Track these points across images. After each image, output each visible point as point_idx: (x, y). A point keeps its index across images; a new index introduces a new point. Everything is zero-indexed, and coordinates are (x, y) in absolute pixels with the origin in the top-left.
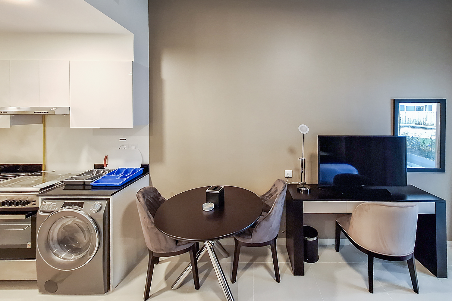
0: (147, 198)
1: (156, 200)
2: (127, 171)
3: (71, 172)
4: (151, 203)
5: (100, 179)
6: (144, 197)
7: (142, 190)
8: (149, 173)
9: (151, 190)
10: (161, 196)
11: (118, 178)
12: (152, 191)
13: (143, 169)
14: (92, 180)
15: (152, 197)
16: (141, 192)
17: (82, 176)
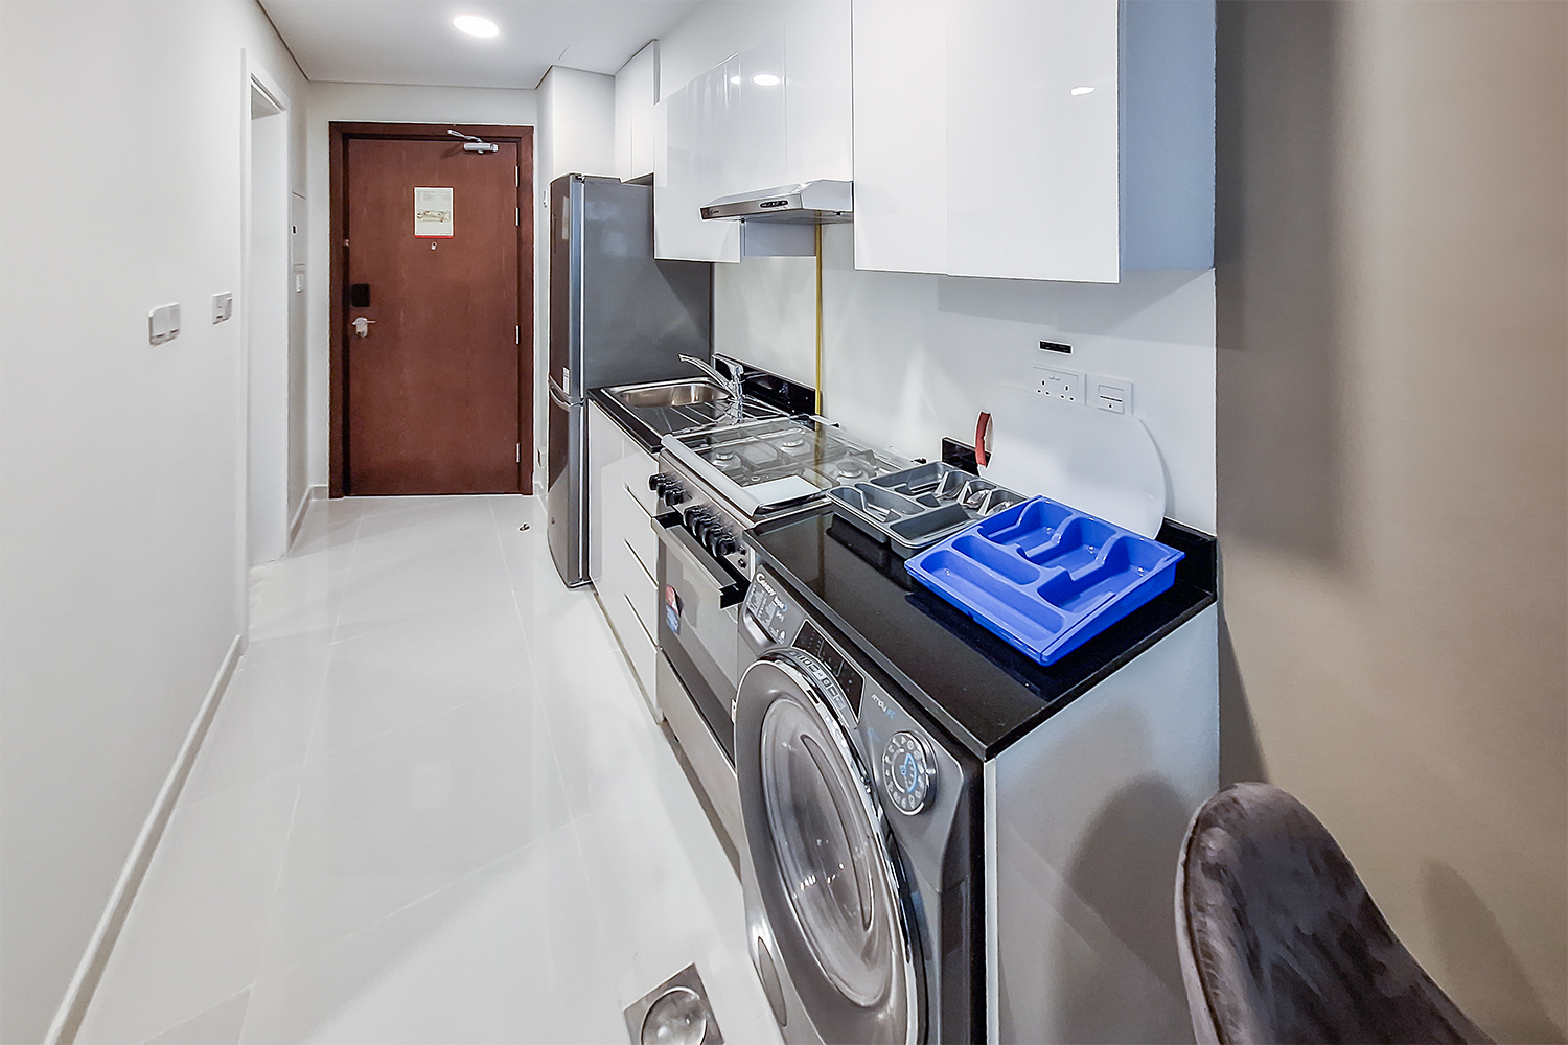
0: (1274, 949)
2: (1076, 532)
5: (949, 546)
10: (1388, 936)
11: (1032, 592)
13: (1178, 563)
17: (890, 490)
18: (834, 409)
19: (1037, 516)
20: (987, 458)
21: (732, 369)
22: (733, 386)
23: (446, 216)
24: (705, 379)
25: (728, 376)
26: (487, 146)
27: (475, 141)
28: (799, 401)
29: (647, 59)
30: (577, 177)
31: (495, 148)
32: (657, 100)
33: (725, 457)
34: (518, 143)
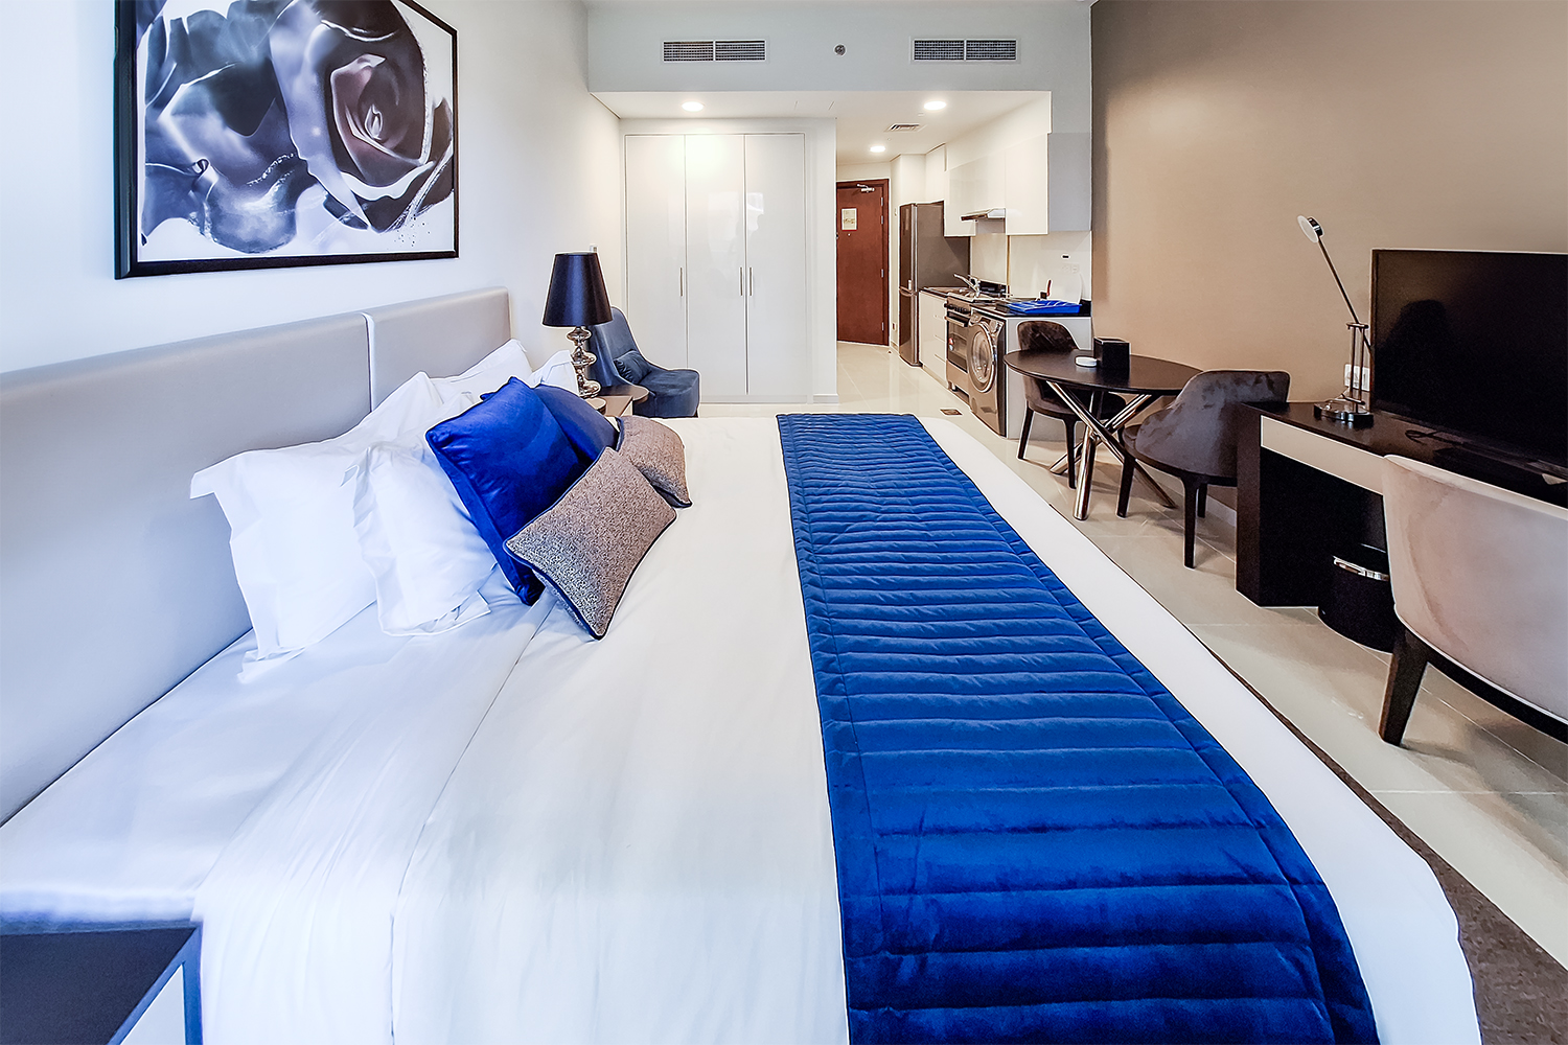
0: (1043, 335)
5: (1021, 303)
6: (1035, 330)
8: (1090, 316)
13: (1081, 307)
19: (1053, 303)
20: (1050, 296)
21: (976, 281)
22: (976, 287)
23: (854, 221)
26: (871, 189)
27: (866, 188)
29: (942, 151)
30: (914, 204)
32: (945, 170)
34: (882, 186)
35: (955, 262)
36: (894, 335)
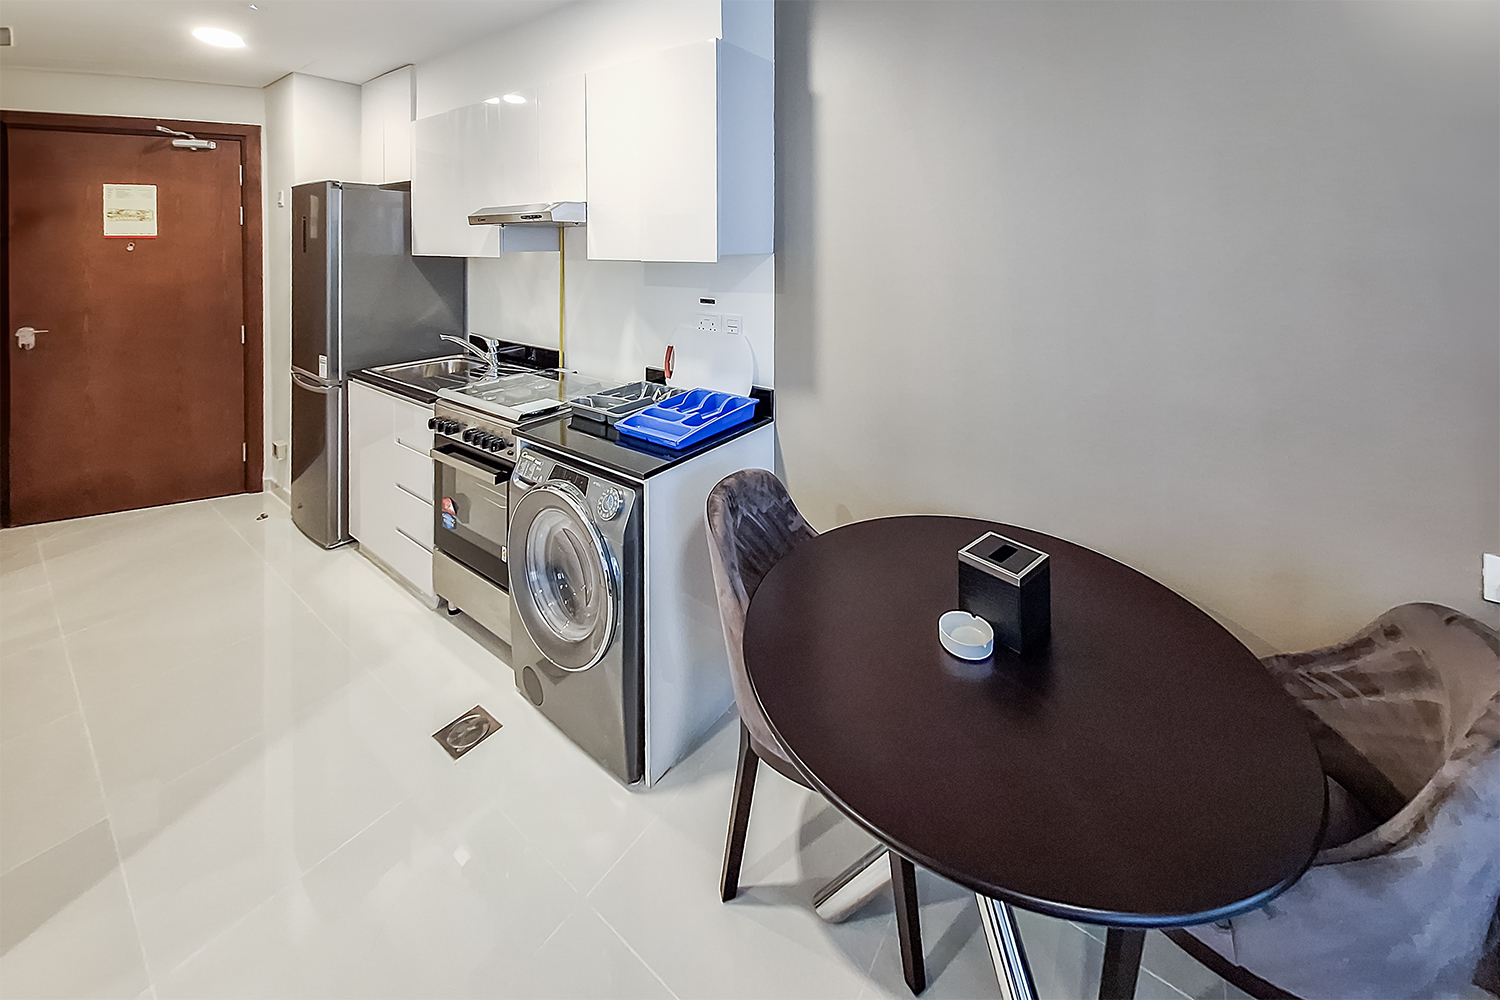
0: (746, 513)
1: (780, 523)
2: (713, 402)
3: (599, 380)
4: (761, 535)
5: (640, 414)
6: (734, 510)
7: (731, 479)
8: (772, 420)
9: (762, 486)
10: (795, 512)
11: (679, 423)
12: (765, 490)
13: (757, 405)
14: (621, 415)
15: (764, 512)
16: (725, 487)
17: (610, 396)
18: (573, 363)
19: (693, 398)
20: (671, 373)
21: (488, 343)
22: (490, 357)
23: (148, 215)
24: (461, 356)
25: (485, 348)
26: (203, 143)
27: (188, 138)
28: (546, 361)
29: (403, 79)
30: (335, 184)
31: (213, 145)
32: (414, 118)
33: (490, 398)
34: (242, 141)
35: (433, 307)
36: (276, 468)
